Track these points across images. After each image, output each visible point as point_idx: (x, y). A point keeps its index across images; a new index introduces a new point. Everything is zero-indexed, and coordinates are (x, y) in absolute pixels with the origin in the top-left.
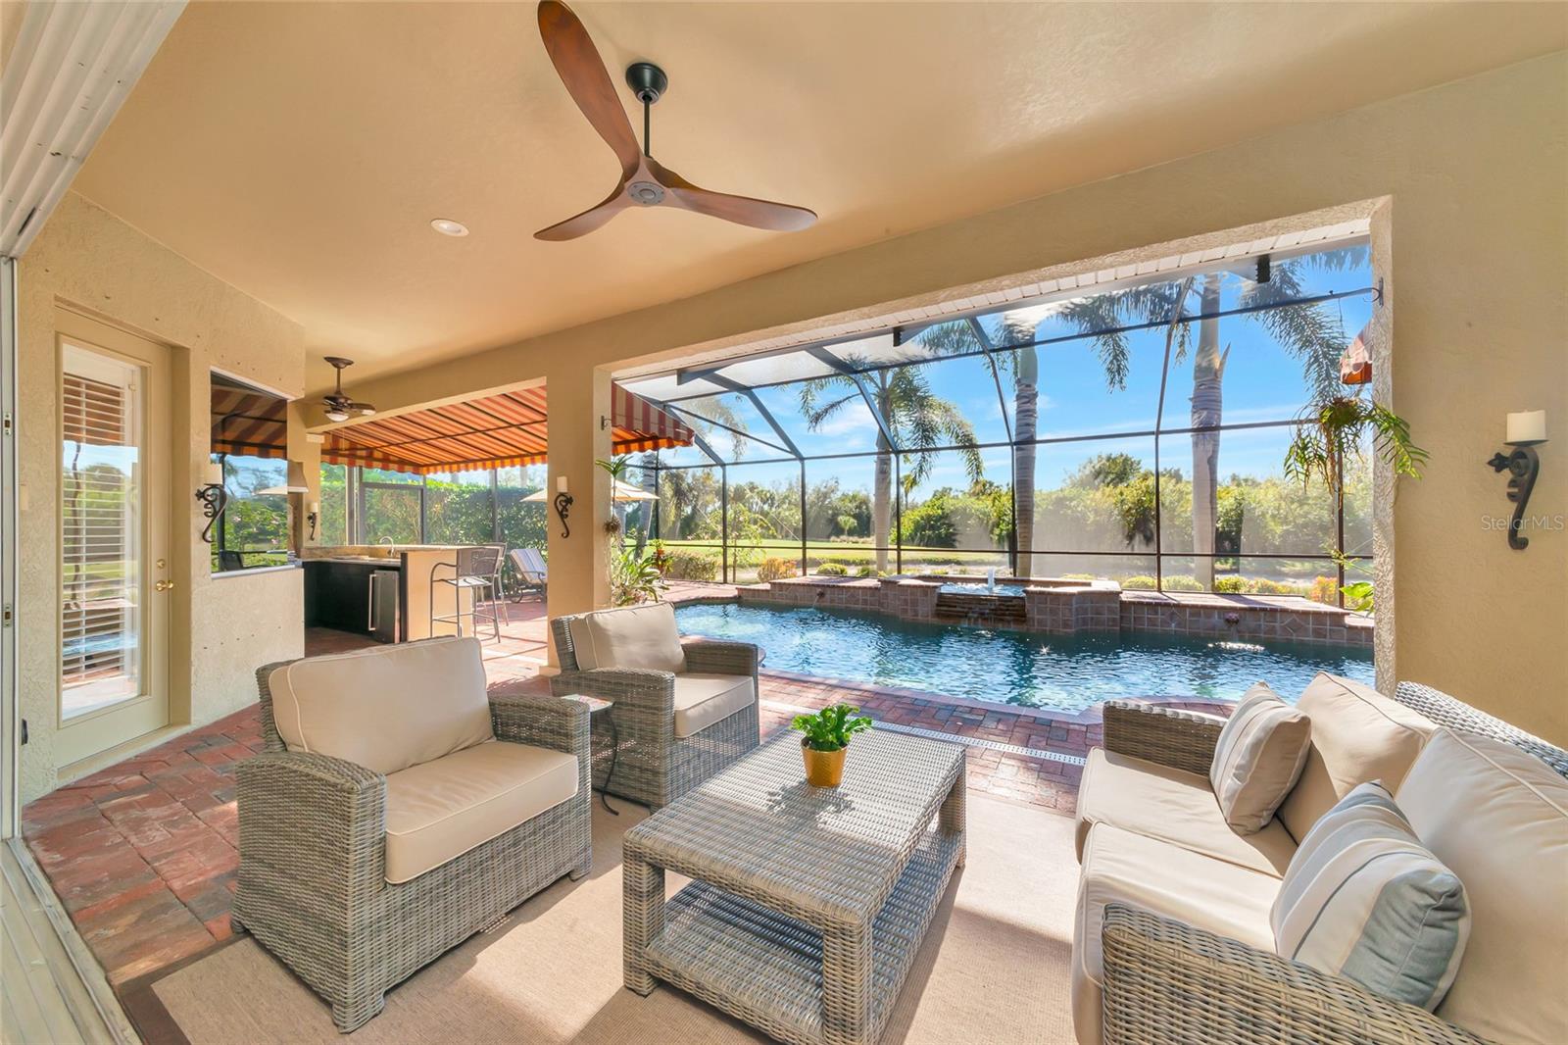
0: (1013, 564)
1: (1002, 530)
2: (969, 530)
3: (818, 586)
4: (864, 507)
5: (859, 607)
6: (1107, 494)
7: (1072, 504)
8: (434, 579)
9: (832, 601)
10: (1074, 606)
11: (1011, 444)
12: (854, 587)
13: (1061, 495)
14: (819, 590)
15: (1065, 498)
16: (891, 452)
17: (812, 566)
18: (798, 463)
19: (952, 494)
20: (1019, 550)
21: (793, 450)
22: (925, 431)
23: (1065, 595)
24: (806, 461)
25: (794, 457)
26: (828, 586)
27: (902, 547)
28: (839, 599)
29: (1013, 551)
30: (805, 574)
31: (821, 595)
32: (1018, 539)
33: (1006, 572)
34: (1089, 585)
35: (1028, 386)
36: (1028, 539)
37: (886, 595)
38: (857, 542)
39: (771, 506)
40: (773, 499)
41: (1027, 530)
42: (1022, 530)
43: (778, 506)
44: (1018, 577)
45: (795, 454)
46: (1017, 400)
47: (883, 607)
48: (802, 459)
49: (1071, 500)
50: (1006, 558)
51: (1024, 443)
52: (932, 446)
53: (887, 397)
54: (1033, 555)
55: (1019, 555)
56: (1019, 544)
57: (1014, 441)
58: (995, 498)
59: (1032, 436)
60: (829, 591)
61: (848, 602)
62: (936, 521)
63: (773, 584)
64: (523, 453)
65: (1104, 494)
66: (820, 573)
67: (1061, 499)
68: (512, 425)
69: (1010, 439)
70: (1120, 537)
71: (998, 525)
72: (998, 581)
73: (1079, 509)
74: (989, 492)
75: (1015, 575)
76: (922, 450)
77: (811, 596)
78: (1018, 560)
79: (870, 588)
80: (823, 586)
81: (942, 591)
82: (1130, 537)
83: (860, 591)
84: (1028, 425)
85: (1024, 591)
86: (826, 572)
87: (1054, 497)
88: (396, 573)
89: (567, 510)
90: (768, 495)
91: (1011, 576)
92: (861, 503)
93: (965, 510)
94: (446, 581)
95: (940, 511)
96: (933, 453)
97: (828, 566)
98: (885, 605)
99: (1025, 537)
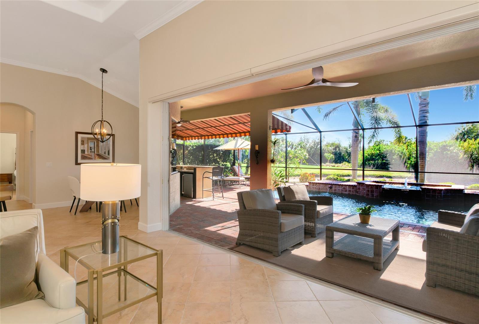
0: (417, 178)
1: (411, 161)
2: (394, 161)
3: (329, 184)
4: (338, 149)
5: (347, 193)
6: (471, 143)
7: (451, 149)
8: (204, 177)
9: (335, 190)
10: (442, 195)
11: (416, 126)
12: (345, 185)
13: (444, 144)
14: (329, 186)
15: (447, 146)
16: (360, 129)
17: (323, 176)
18: (319, 134)
19: (384, 143)
20: (419, 171)
21: (317, 128)
22: (377, 120)
23: (439, 190)
24: (322, 133)
25: (317, 131)
26: (334, 184)
27: (365, 169)
28: (338, 189)
29: (416, 172)
30: (321, 179)
31: (331, 188)
32: (419, 167)
33: (413, 181)
34: (451, 186)
35: (425, 99)
36: (423, 167)
37: (359, 188)
38: (334, 166)
39: (292, 148)
40: (293, 145)
41: (423, 163)
42: (421, 163)
43: (295, 149)
44: (419, 183)
45: (318, 130)
46: (420, 105)
47: (358, 193)
48: (320, 132)
49: (450, 146)
50: (413, 175)
51: (422, 125)
52: (379, 127)
53: (358, 105)
54: (426, 173)
55: (419, 173)
56: (419, 169)
57: (418, 124)
58: (408, 145)
59: (426, 122)
60: (334, 186)
61: (342, 191)
62: (376, 156)
63: (310, 183)
64: (224, 133)
65: (469, 143)
66: (327, 179)
67: (444, 146)
68: (226, 125)
69: (416, 124)
70: (467, 166)
71: (409, 159)
72: (409, 184)
73: (455, 151)
74: (405, 142)
75: (417, 182)
76: (375, 128)
77: (326, 188)
78: (419, 176)
79: (352, 186)
80: (332, 184)
81: (385, 187)
82: (473, 166)
83: (348, 186)
84: (425, 116)
85: (420, 188)
86: (330, 179)
87: (440, 145)
88: (192, 175)
89: (258, 156)
90: (291, 143)
91: (415, 182)
92: (336, 147)
93: (392, 151)
94: (208, 178)
95: (378, 152)
96: (380, 130)
97: (331, 177)
98: (359, 192)
99: (422, 166)
